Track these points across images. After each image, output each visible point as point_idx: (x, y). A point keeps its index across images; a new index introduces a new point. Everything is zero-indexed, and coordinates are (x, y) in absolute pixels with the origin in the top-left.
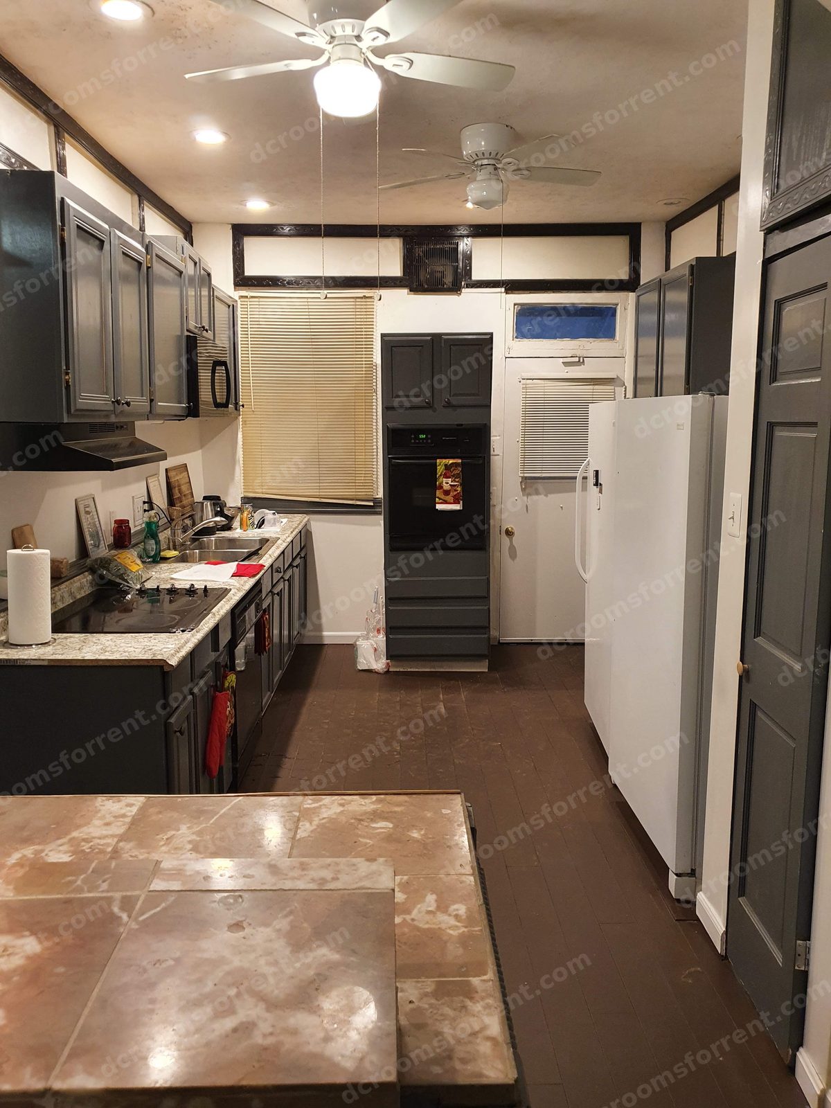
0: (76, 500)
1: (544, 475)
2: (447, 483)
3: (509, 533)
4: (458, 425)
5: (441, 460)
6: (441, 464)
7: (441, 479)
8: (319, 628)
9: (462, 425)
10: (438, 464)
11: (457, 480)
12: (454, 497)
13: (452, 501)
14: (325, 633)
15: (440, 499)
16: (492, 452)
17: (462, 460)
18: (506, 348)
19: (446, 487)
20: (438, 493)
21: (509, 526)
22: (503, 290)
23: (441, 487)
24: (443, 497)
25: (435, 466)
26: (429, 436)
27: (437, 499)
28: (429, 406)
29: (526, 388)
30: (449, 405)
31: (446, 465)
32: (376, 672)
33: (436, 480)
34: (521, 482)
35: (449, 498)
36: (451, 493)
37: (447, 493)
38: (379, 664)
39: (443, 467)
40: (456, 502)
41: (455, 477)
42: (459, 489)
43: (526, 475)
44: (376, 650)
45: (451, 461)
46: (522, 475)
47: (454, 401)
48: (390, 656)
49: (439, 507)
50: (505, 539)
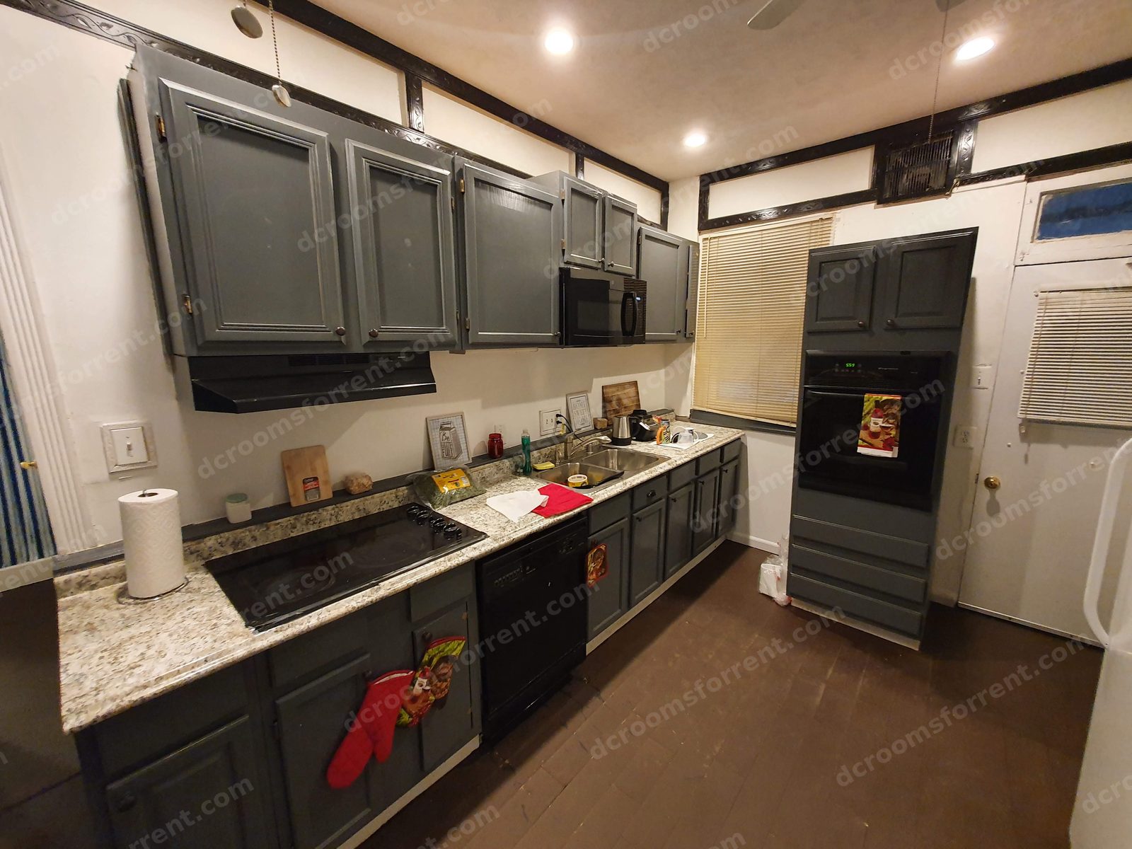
0: (426, 419)
1: (1062, 419)
2: (875, 423)
3: (990, 485)
4: (902, 352)
5: (871, 395)
6: (870, 400)
7: (867, 419)
8: (747, 531)
9: (909, 353)
10: (865, 400)
11: (891, 421)
12: (885, 441)
13: (881, 446)
14: (752, 537)
15: (864, 441)
16: (975, 384)
17: (902, 396)
18: (1018, 253)
19: (873, 428)
20: (863, 434)
21: (993, 477)
22: (1023, 177)
23: (866, 428)
24: (868, 439)
25: (862, 401)
26: (860, 365)
27: (860, 441)
28: (864, 329)
29: (1047, 303)
30: (893, 327)
31: (877, 402)
32: (774, 601)
33: (860, 419)
34: (1020, 425)
35: (878, 442)
36: (881, 437)
37: (875, 435)
38: (780, 596)
39: (873, 404)
40: (887, 446)
41: (886, 416)
42: (893, 433)
43: (1029, 417)
44: (779, 579)
45: (885, 397)
46: (1023, 416)
47: (903, 322)
48: (790, 593)
49: (860, 450)
50: (985, 494)
